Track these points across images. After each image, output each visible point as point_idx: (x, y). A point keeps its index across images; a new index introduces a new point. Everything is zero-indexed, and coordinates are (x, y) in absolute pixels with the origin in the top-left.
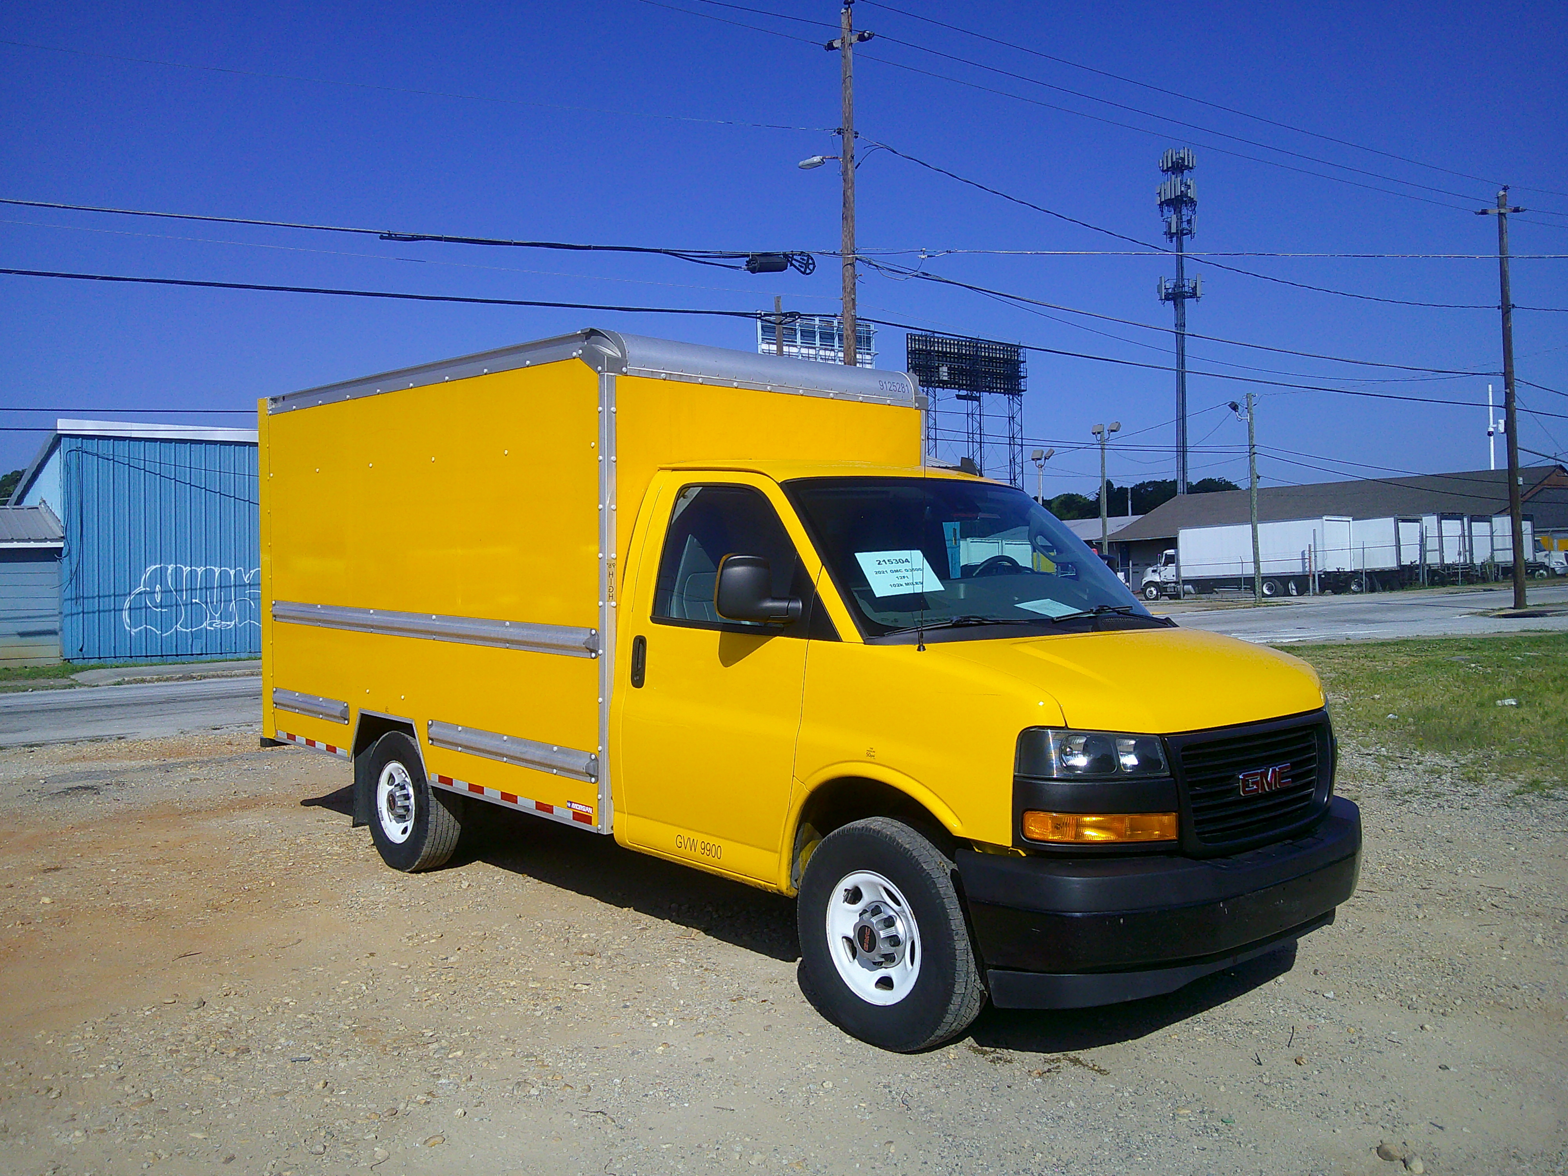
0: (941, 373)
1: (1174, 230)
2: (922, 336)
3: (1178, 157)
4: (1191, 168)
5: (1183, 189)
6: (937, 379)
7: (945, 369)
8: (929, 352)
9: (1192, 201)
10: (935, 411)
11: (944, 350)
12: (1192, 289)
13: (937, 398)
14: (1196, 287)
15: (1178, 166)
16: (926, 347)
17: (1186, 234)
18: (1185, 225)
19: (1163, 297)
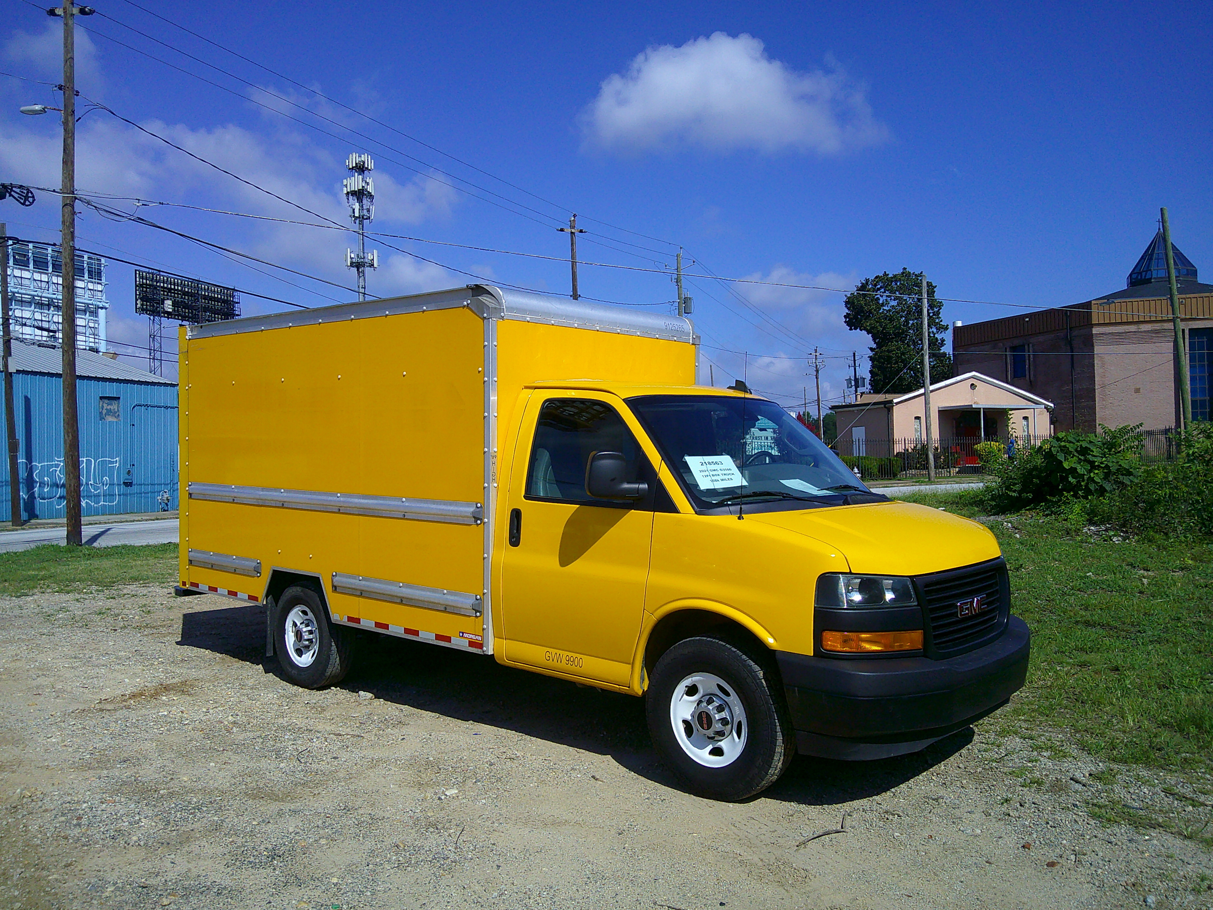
0: (166, 305)
1: (357, 215)
2: (149, 273)
3: (360, 160)
4: (370, 170)
5: (363, 185)
6: (162, 310)
7: (169, 302)
8: (155, 287)
9: (370, 196)
10: (161, 337)
11: (169, 286)
12: (371, 261)
13: (162, 326)
14: (373, 260)
15: (360, 166)
16: (153, 283)
17: (367, 219)
18: (365, 212)
19: (349, 265)
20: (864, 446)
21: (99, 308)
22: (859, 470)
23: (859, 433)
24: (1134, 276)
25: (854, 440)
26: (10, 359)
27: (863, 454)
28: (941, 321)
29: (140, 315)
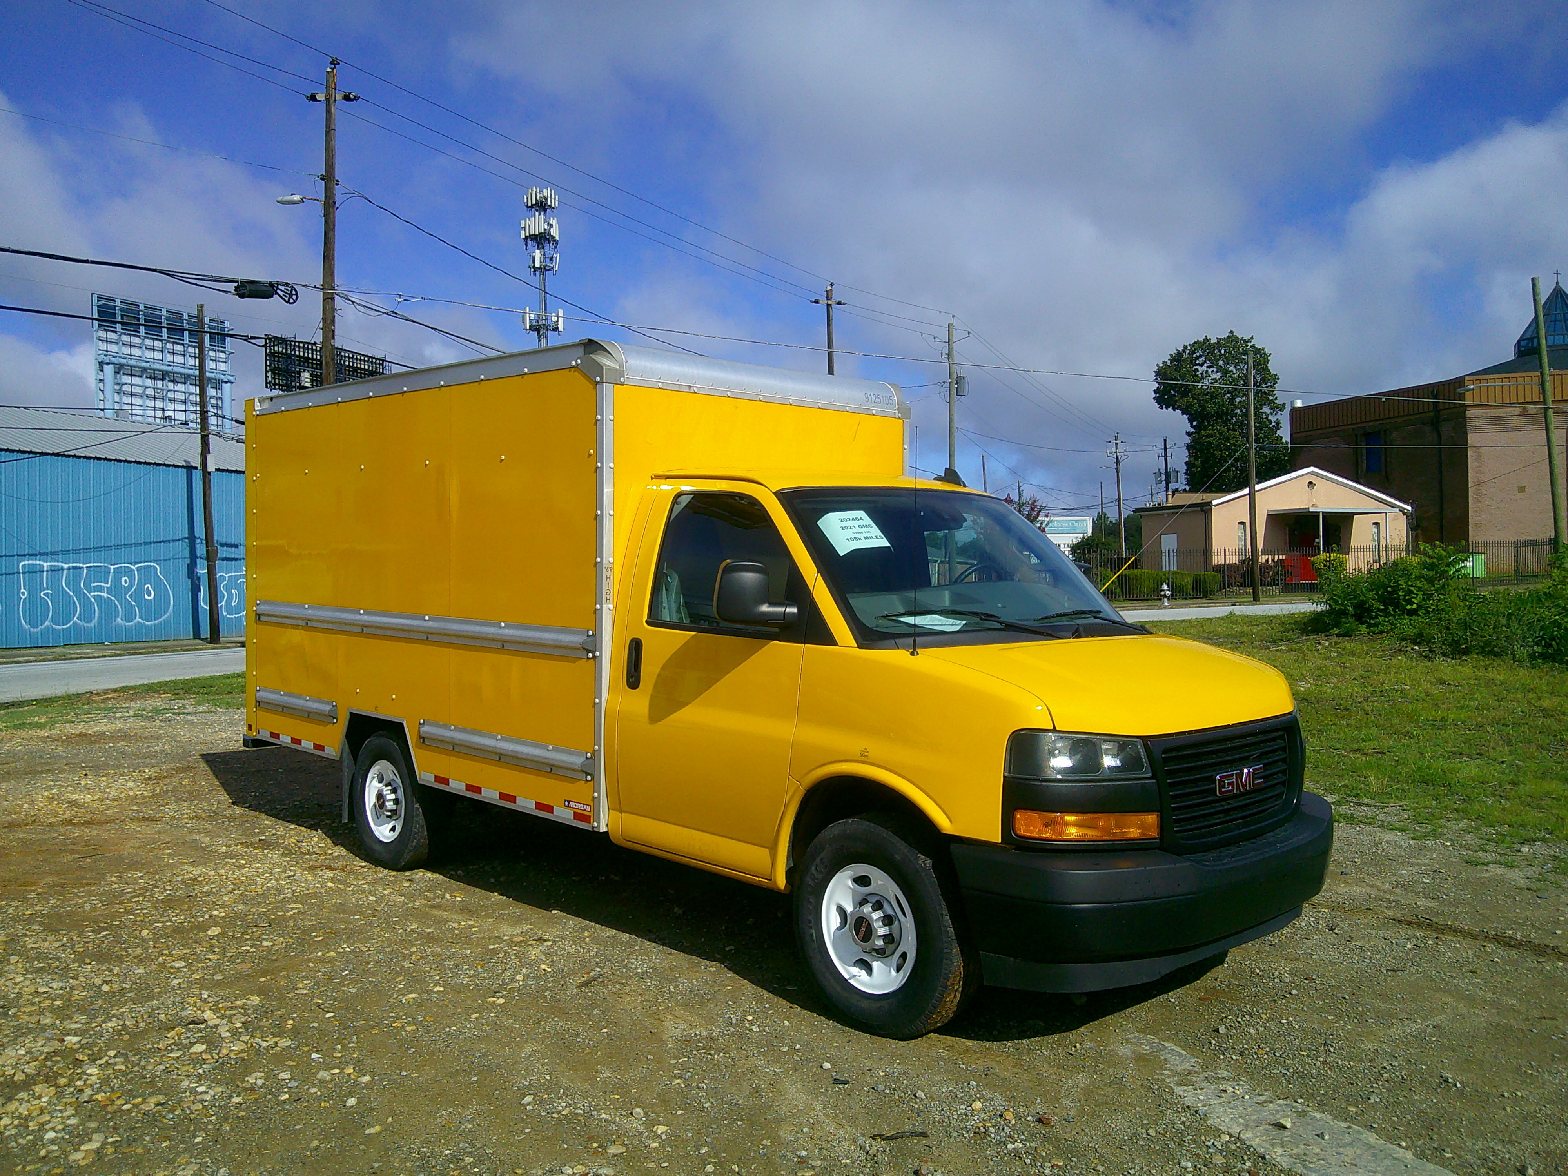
0: (303, 379)
1: (537, 265)
2: (281, 338)
3: (541, 195)
4: (554, 208)
5: (546, 227)
6: (298, 384)
7: (307, 375)
8: (289, 356)
9: (555, 241)
11: (306, 355)
12: (555, 323)
14: (557, 322)
15: (541, 204)
16: (286, 350)
17: (548, 270)
18: (548, 262)
19: (528, 328)
20: (1175, 557)
21: (223, 382)
22: (1168, 587)
23: (1169, 542)
24: (1523, 343)
25: (1163, 551)
26: (209, 457)
27: (1174, 568)
28: (1276, 399)
29: (271, 390)
